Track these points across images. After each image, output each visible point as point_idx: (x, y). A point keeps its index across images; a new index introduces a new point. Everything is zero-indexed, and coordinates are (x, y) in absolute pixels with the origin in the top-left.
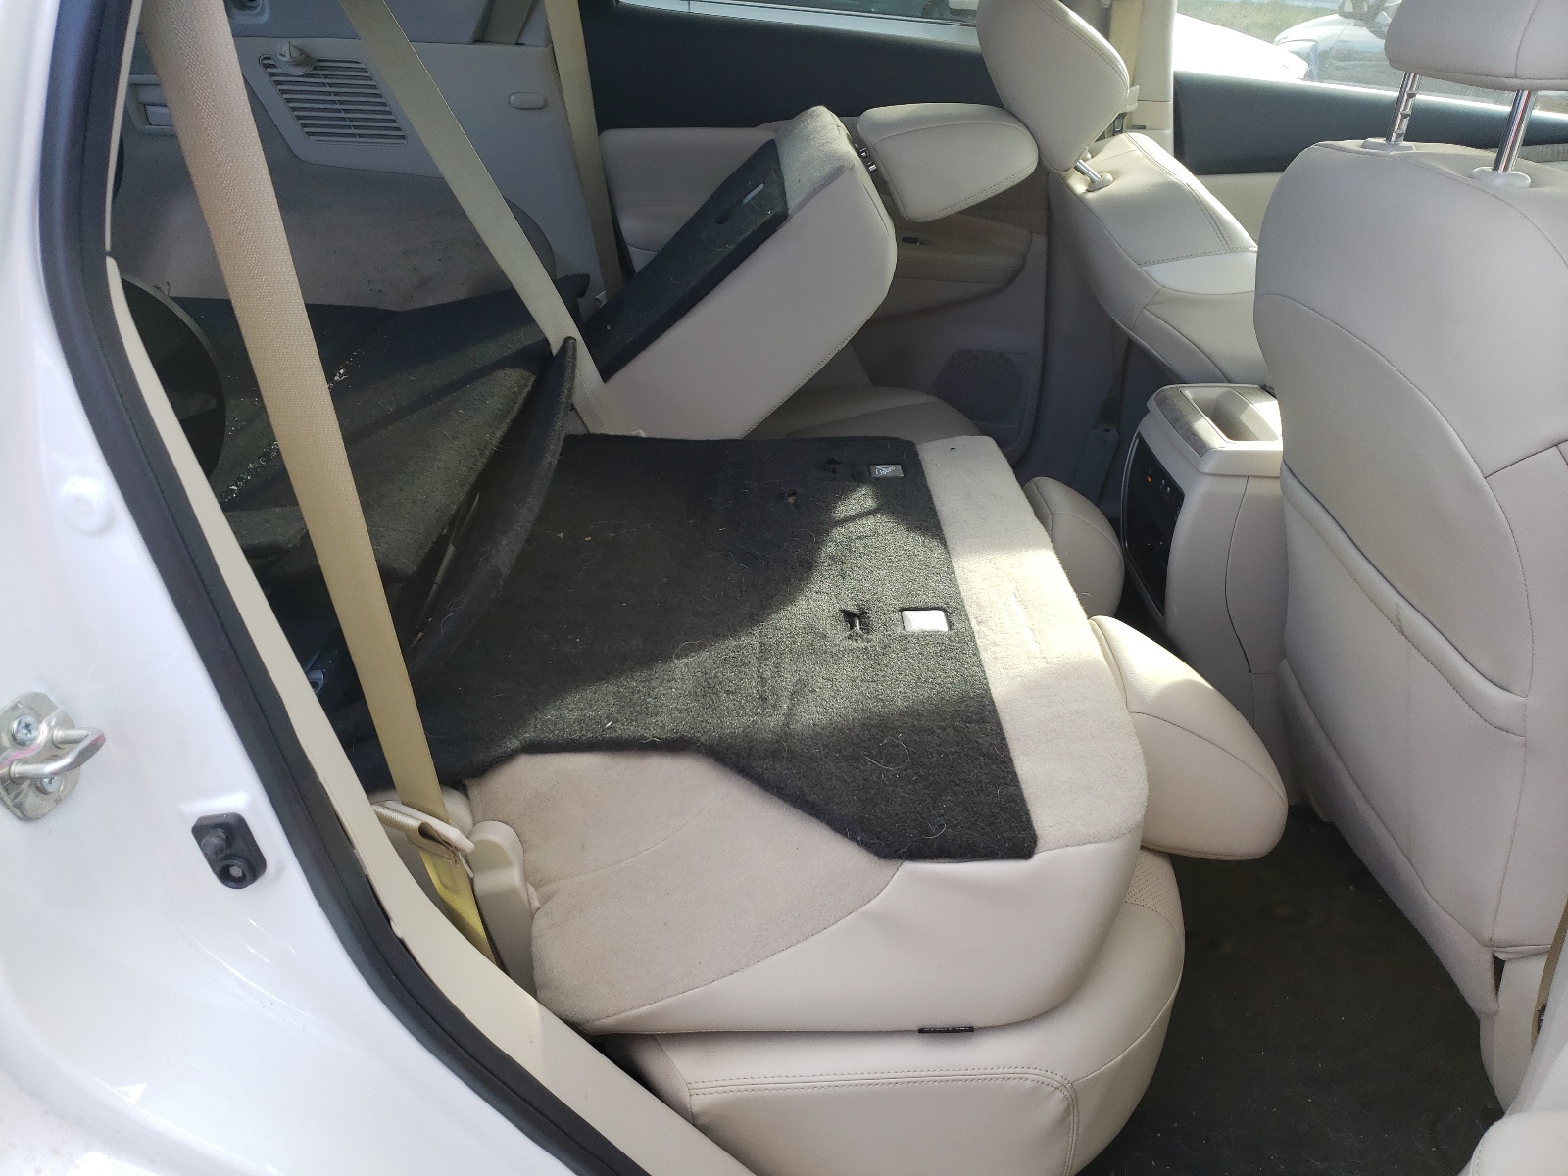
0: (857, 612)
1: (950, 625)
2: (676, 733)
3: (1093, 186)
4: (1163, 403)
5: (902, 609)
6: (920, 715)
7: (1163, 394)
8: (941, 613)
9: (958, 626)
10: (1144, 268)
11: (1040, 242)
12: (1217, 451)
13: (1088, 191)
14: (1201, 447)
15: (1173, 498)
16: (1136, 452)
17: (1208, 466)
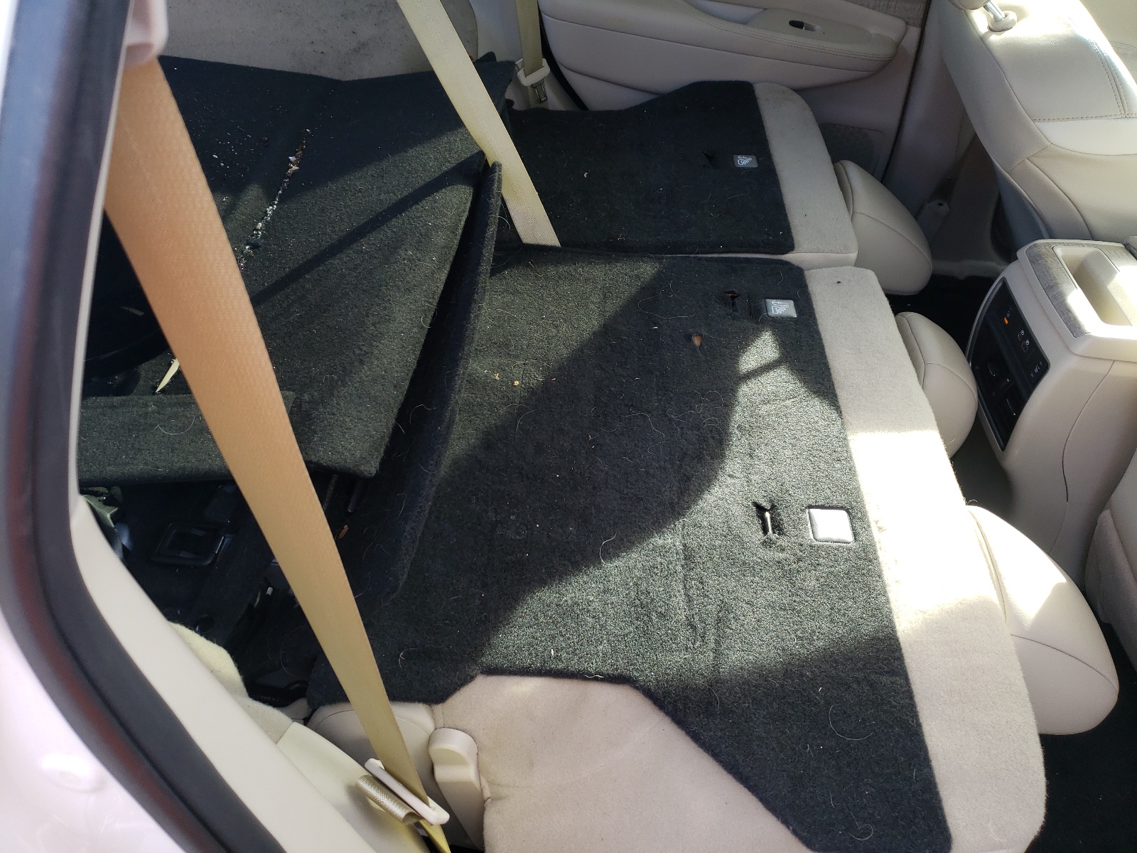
0: (768, 507)
1: (855, 535)
2: (617, 669)
3: (998, 26)
4: (1035, 260)
5: (810, 507)
6: (836, 661)
7: (1036, 250)
8: (844, 513)
9: (863, 537)
10: (1037, 124)
11: (914, 32)
12: (1090, 337)
13: (991, 30)
14: (1074, 327)
15: (1036, 365)
16: (997, 294)
17: (1080, 347)
